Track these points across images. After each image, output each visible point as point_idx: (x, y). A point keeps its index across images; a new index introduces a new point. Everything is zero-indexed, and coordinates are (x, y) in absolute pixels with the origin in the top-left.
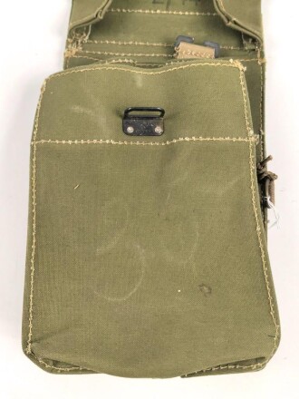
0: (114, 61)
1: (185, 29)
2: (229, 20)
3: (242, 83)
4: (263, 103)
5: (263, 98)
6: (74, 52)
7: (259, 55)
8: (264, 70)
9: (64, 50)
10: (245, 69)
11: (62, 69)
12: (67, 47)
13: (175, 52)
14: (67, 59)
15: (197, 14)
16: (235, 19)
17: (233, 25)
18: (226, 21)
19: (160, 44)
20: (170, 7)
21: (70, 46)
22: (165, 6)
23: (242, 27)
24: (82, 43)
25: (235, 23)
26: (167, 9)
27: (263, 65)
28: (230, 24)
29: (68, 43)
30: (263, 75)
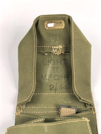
0: (35, 121)
1: (63, 100)
2: (80, 99)
3: (89, 128)
4: (97, 131)
5: (97, 128)
6: (19, 113)
7: (93, 110)
8: (95, 116)
9: (15, 112)
10: (89, 121)
11: (14, 125)
12: (16, 111)
13: (60, 111)
14: (16, 116)
15: (67, 94)
16: (82, 99)
17: (82, 101)
18: (79, 99)
19: (54, 107)
20: (56, 91)
21: (18, 110)
22: (54, 91)
23: (86, 101)
24: (22, 108)
25: (83, 100)
26: (55, 93)
27: (95, 114)
28: (81, 101)
29: (17, 109)
30: (96, 118)
